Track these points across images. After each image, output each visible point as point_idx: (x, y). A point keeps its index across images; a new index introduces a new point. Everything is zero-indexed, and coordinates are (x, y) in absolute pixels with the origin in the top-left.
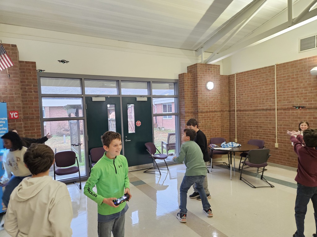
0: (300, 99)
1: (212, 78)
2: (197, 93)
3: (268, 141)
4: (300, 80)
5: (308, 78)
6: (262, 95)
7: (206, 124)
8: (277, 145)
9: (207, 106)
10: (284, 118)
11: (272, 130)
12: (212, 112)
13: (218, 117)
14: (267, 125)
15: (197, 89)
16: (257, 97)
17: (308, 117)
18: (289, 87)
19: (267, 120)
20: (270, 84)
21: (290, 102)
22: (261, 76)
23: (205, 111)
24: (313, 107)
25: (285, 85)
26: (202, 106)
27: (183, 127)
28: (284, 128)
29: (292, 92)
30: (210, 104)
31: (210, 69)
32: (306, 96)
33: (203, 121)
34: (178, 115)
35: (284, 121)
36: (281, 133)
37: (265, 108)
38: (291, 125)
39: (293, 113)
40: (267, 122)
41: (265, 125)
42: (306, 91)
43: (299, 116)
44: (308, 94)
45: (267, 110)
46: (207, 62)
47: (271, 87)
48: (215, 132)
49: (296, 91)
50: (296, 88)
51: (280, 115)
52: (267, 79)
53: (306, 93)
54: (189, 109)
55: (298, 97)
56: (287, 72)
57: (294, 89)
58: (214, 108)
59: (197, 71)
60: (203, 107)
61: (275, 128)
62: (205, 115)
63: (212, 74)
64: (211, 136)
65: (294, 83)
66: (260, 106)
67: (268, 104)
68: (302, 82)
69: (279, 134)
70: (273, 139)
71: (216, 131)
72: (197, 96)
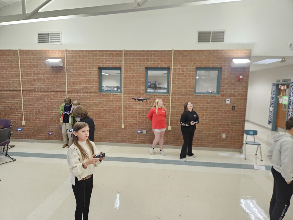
0: (40, 83)
3: (16, 120)
4: (39, 67)
5: (45, 67)
6: (7, 76)
8: (24, 123)
10: (28, 99)
11: (19, 109)
14: (15, 105)
16: (4, 78)
17: (46, 98)
18: (31, 72)
19: (14, 101)
20: (15, 67)
21: (33, 85)
22: (5, 57)
24: (49, 91)
25: (28, 69)
28: (29, 107)
29: (33, 76)
32: (44, 81)
35: (29, 101)
36: (27, 112)
37: (11, 89)
38: (34, 104)
39: (36, 94)
40: (14, 102)
41: (12, 105)
42: (44, 77)
43: (40, 98)
44: (45, 80)
45: (13, 91)
47: (15, 70)
49: (37, 77)
50: (37, 74)
51: (25, 96)
52: (12, 62)
53: (44, 79)
55: (38, 81)
56: (28, 59)
57: (35, 74)
61: (21, 107)
65: (35, 69)
66: (7, 87)
67: (14, 85)
68: (41, 70)
69: (25, 112)
70: (20, 118)
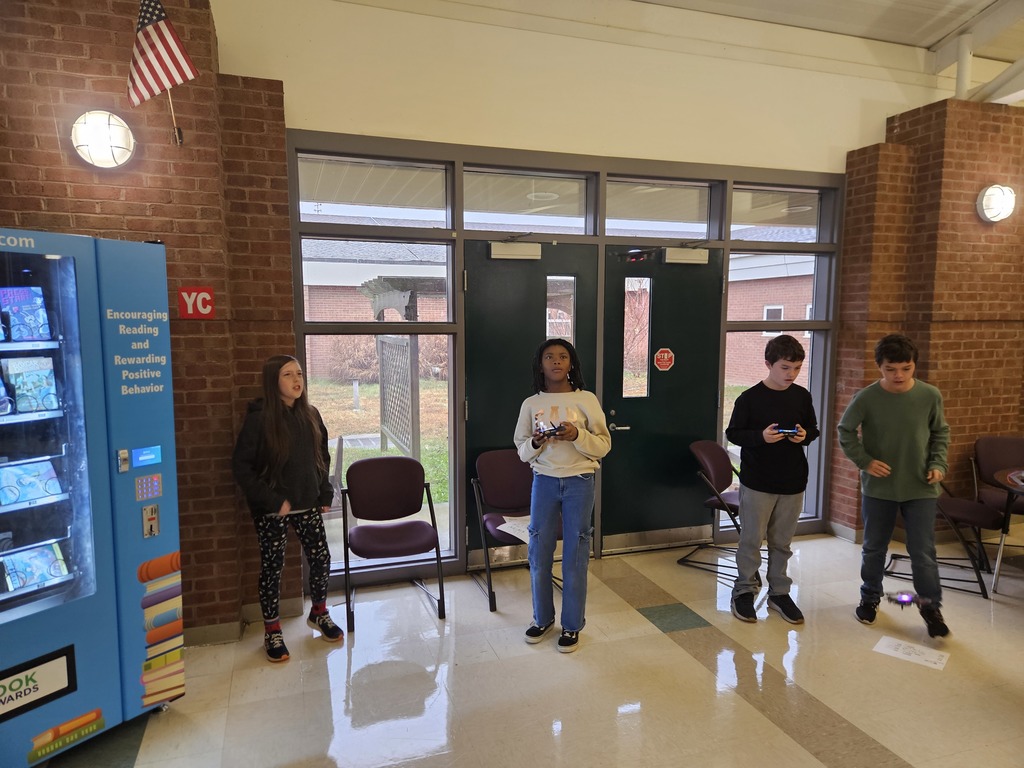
1: (1005, 169)
2: (934, 237)
7: (960, 375)
9: (972, 297)
12: (991, 322)
13: (1013, 344)
15: (936, 217)
23: (961, 318)
26: (951, 296)
27: (850, 383)
30: (985, 288)
31: (1002, 125)
33: (950, 361)
34: (827, 330)
46: (989, 95)
48: (996, 411)
54: (888, 308)
58: (1003, 306)
59: (944, 137)
60: (955, 301)
62: (961, 336)
63: (1007, 150)
64: (975, 429)
71: (1001, 405)
72: (934, 247)
